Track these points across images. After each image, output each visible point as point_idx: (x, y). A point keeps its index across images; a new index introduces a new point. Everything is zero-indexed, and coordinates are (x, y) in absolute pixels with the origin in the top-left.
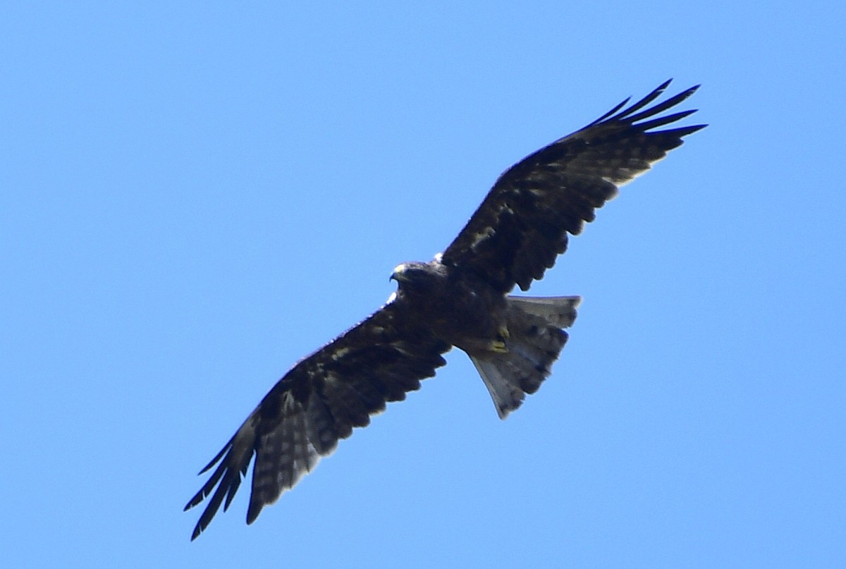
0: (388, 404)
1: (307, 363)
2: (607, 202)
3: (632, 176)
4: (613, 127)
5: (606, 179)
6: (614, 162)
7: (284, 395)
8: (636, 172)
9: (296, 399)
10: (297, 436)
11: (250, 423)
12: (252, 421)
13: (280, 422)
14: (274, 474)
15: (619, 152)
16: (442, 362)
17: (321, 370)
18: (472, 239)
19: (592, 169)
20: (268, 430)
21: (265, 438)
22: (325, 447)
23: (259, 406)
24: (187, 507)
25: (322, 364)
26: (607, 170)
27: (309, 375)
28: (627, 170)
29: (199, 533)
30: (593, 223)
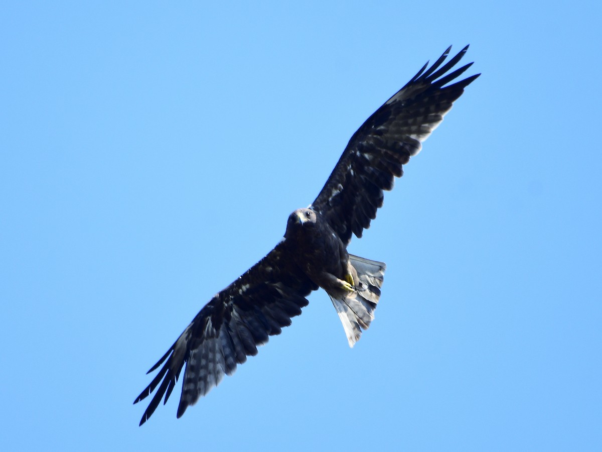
0: (270, 337)
1: (224, 294)
2: (412, 158)
3: (430, 131)
4: (420, 87)
5: (413, 137)
6: (420, 119)
7: (207, 318)
8: (432, 126)
9: (213, 326)
10: (210, 356)
11: (185, 335)
12: (187, 334)
13: (201, 342)
14: (195, 382)
15: (422, 110)
16: (306, 303)
17: (231, 302)
18: (330, 194)
19: (405, 128)
20: (194, 347)
21: (192, 352)
22: (229, 368)
23: (192, 322)
24: (136, 401)
25: (233, 297)
26: (414, 128)
27: (223, 305)
28: (426, 125)
29: (145, 421)
30: (401, 178)
